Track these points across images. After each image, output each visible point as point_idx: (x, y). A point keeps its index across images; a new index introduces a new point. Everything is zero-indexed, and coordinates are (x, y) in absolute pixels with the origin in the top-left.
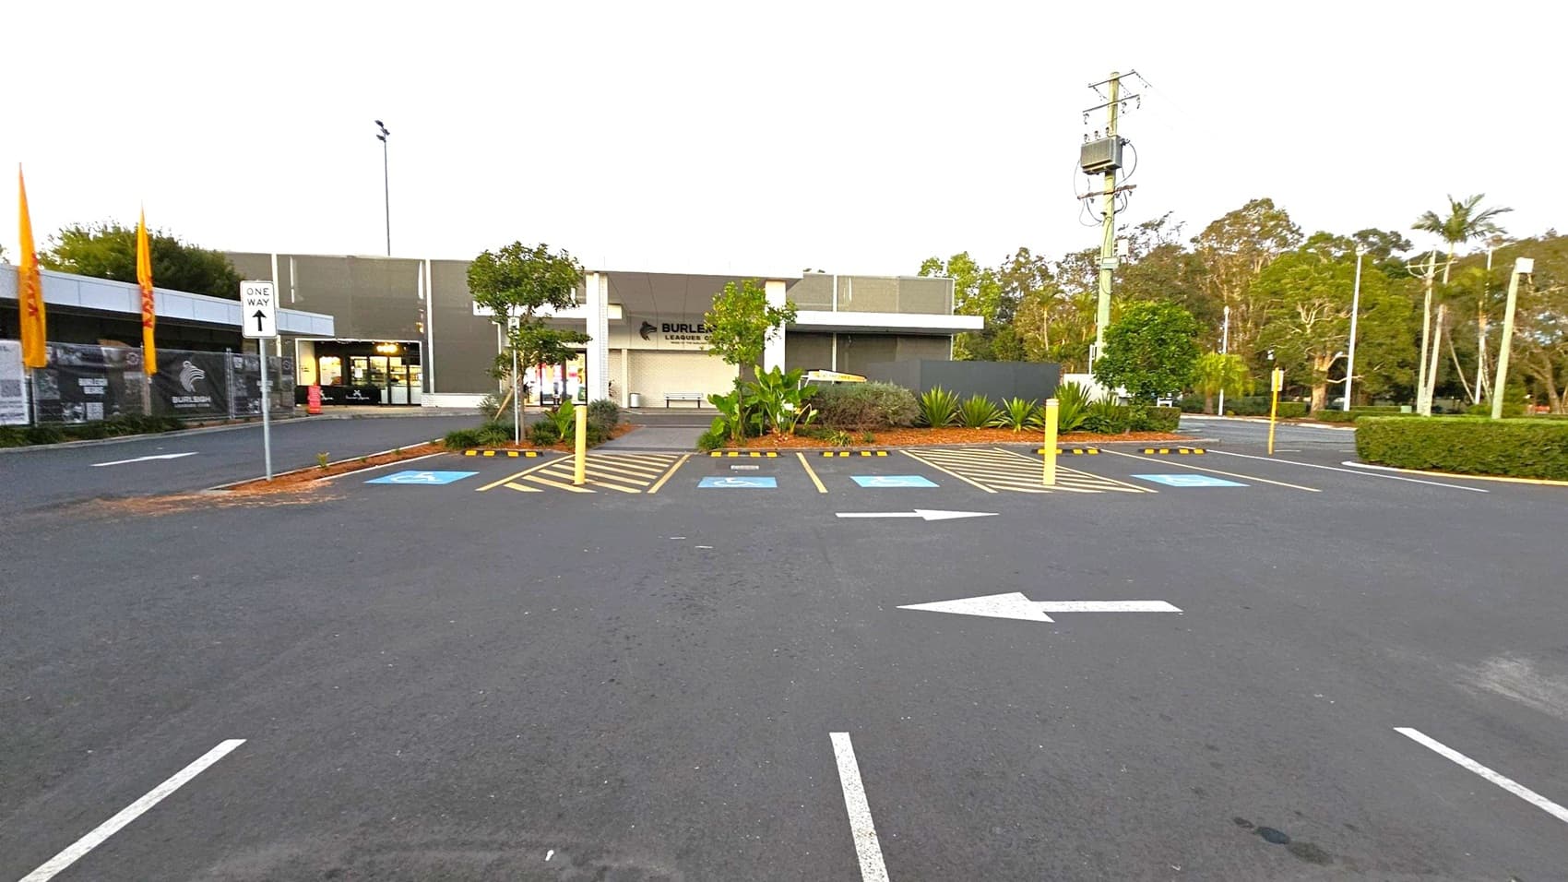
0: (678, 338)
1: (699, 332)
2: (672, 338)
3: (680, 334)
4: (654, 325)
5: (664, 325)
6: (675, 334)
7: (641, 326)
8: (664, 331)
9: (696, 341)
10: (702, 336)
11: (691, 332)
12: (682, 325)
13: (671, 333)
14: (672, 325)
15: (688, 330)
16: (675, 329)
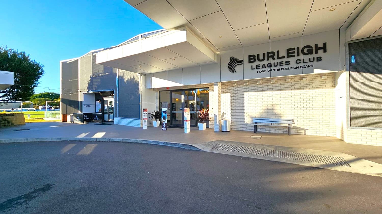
0: (264, 66)
1: (288, 56)
2: (258, 67)
3: (266, 62)
4: (240, 58)
5: (250, 56)
6: (261, 64)
7: (229, 61)
8: (250, 62)
9: (285, 67)
10: (292, 60)
11: (278, 58)
12: (268, 53)
13: (257, 63)
14: (258, 55)
15: (275, 57)
16: (261, 58)
